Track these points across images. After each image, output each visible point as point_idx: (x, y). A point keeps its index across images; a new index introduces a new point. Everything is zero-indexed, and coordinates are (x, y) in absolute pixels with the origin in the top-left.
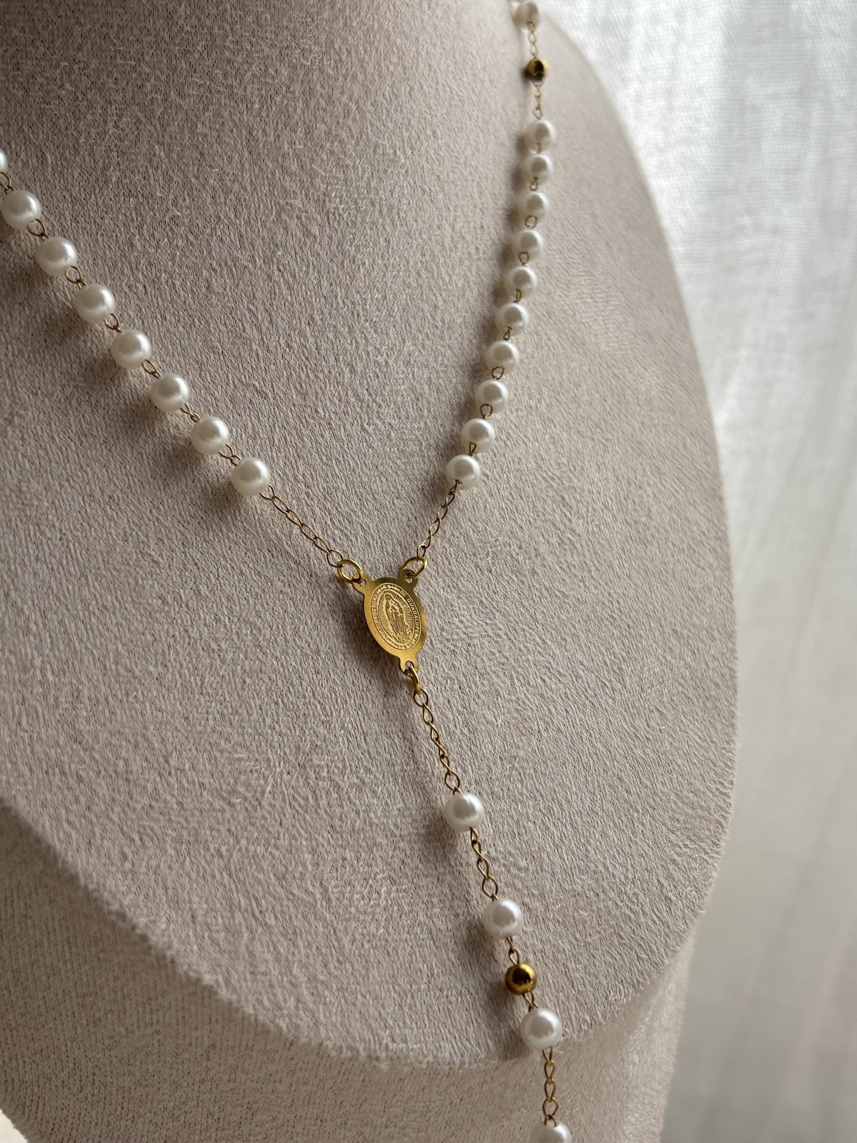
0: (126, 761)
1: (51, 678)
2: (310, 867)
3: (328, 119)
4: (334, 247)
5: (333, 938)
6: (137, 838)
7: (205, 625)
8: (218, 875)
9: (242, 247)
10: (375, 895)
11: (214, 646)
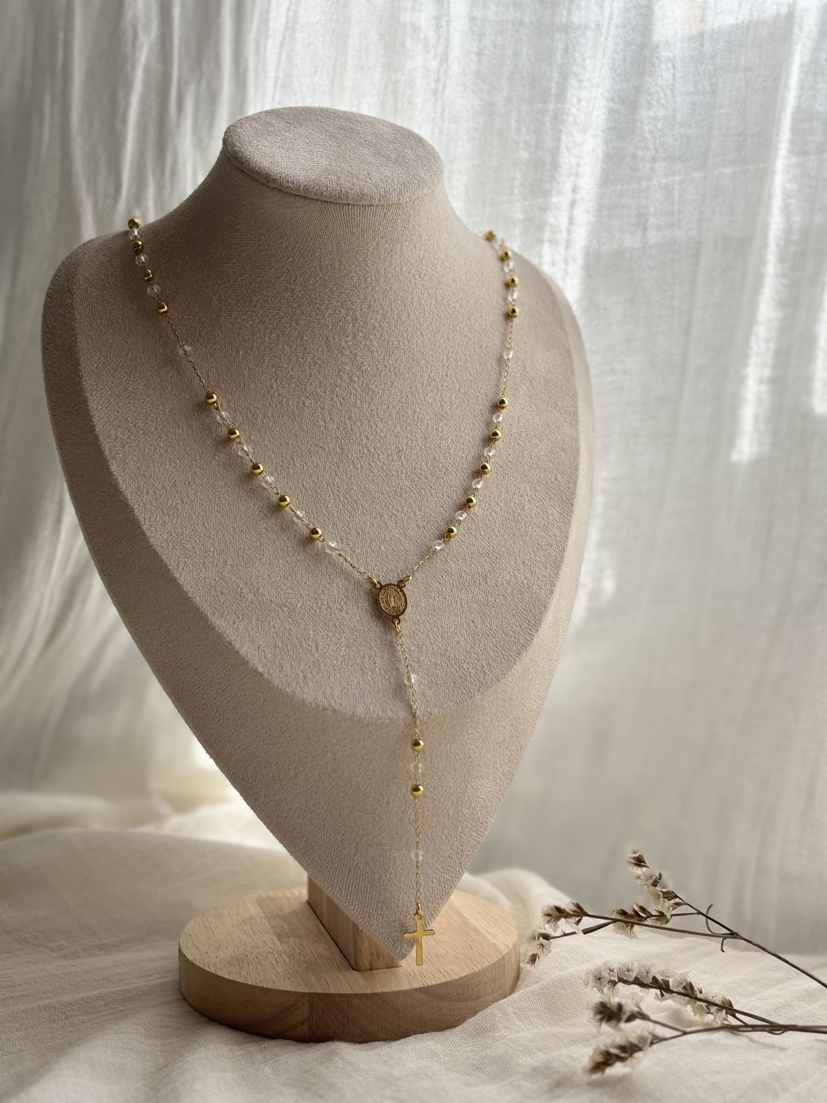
0: (241, 589)
1: (216, 556)
2: (312, 636)
3: (364, 331)
4: (364, 386)
5: (317, 664)
6: (241, 617)
7: (283, 541)
8: (272, 634)
9: (321, 386)
10: (338, 650)
11: (285, 549)
